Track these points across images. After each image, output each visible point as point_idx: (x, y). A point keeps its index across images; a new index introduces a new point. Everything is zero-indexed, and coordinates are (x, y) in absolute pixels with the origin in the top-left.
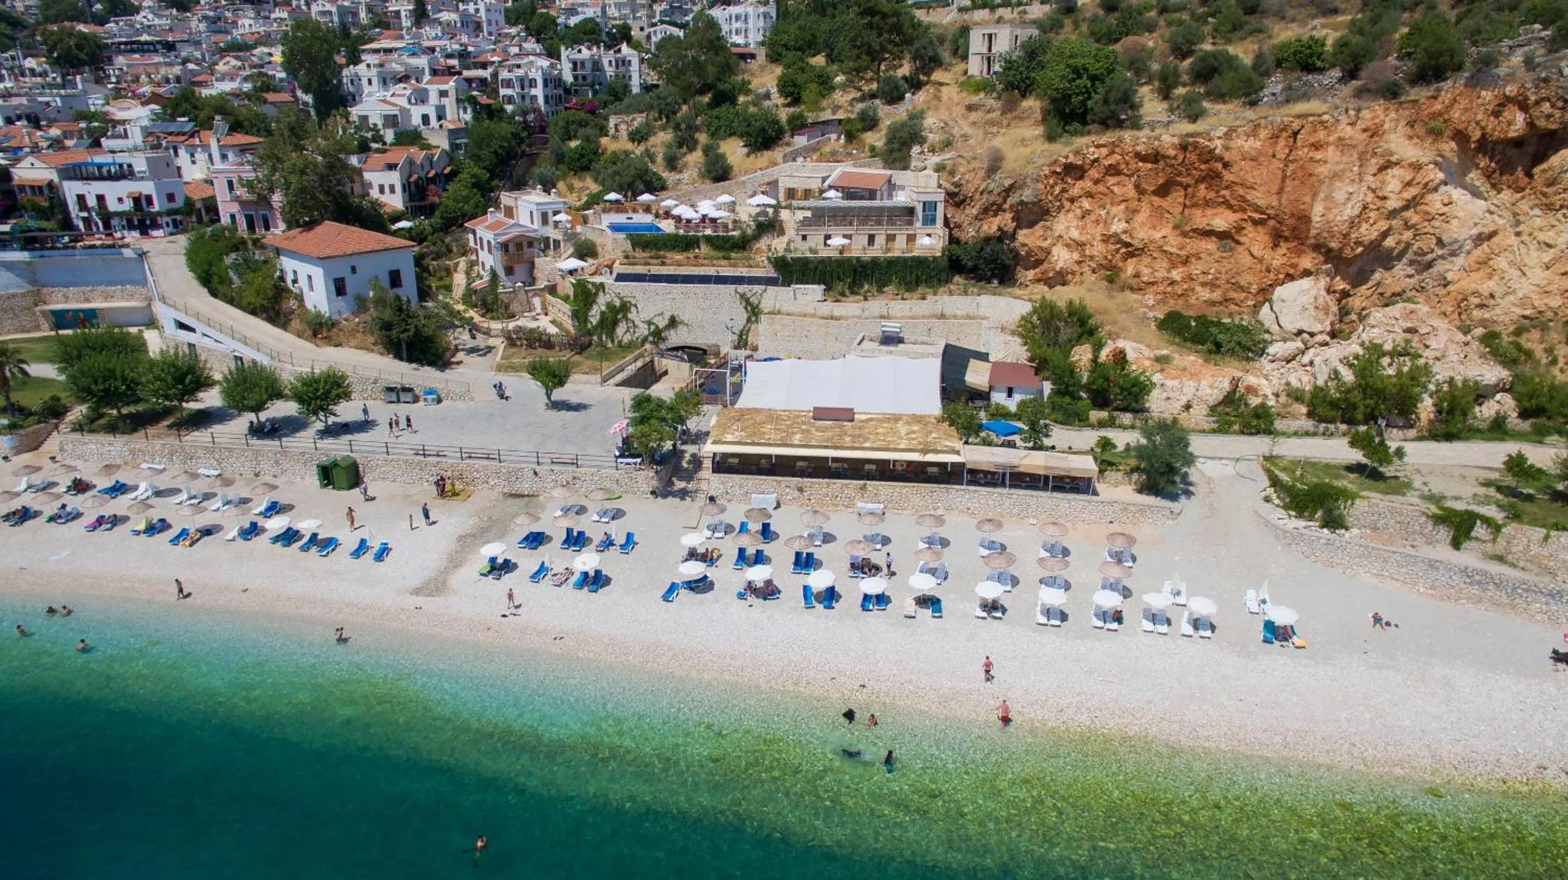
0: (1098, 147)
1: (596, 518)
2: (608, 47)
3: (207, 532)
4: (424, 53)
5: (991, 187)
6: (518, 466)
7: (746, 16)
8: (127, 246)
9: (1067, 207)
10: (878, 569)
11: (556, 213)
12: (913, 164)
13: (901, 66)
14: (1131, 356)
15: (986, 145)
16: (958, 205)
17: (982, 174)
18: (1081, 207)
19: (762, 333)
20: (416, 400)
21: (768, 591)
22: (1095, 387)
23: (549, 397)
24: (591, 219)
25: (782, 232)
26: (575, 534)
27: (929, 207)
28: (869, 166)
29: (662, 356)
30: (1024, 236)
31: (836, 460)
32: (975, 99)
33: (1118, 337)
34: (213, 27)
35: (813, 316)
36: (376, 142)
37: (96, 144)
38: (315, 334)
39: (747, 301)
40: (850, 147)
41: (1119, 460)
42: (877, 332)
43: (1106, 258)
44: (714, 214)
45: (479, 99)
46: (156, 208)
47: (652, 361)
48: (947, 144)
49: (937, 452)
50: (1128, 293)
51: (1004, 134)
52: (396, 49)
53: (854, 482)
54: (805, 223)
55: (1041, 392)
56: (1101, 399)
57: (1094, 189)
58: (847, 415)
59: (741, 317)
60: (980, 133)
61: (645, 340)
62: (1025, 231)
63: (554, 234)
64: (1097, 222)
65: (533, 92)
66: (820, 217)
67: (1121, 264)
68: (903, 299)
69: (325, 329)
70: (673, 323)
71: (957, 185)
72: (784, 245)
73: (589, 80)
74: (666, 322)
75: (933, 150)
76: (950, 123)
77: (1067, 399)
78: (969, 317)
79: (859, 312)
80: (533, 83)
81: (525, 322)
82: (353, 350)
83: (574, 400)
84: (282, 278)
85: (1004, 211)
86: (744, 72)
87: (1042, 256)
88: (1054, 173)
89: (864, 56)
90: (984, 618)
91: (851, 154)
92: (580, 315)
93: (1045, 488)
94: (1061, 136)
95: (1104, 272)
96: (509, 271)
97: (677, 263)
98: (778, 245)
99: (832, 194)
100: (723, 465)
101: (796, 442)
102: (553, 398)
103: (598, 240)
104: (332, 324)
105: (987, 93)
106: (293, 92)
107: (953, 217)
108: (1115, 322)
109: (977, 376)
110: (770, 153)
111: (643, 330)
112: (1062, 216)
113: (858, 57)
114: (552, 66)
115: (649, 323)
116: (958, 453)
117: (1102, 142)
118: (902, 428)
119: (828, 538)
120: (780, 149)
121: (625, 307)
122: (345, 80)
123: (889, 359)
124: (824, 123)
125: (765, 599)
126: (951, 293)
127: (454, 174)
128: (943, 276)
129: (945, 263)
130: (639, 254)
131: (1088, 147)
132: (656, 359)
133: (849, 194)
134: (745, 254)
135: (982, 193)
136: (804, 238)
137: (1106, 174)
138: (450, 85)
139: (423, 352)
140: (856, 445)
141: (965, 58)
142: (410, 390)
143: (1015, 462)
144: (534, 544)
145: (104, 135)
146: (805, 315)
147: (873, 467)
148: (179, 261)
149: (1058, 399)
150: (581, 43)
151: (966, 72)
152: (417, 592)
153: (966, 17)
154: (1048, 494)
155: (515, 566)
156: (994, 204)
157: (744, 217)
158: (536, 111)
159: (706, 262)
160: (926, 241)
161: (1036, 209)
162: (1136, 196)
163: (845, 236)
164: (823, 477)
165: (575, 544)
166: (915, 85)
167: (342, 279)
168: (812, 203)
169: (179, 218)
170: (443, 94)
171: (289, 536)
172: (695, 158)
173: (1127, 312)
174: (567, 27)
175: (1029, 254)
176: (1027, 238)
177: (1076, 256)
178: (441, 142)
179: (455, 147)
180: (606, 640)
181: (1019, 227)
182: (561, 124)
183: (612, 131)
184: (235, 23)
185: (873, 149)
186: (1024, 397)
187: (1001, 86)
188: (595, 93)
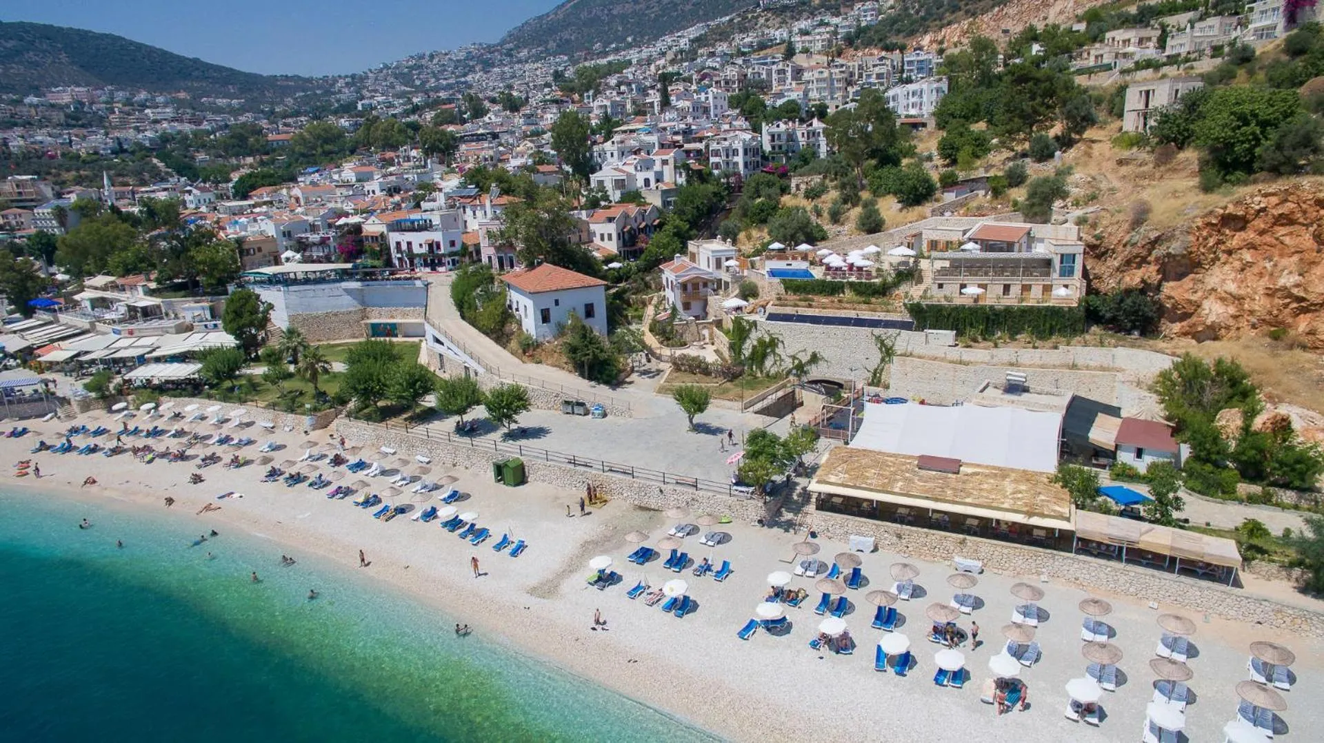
0: (1266, 195)
1: (704, 540)
2: (802, 121)
3: (401, 510)
4: (658, 131)
5: (1135, 240)
6: (648, 483)
7: (921, 92)
8: (420, 278)
9: (1223, 260)
10: (961, 636)
11: (727, 259)
12: (1054, 217)
13: (1052, 126)
14: (1297, 425)
15: (1133, 198)
16: (1099, 257)
17: (1126, 226)
18: (1241, 260)
19: (894, 371)
20: (586, 414)
21: (842, 645)
22: (1244, 458)
23: (691, 421)
24: (758, 264)
25: (920, 280)
26: (679, 555)
27: (1067, 259)
28: (1010, 220)
29: (803, 387)
30: (1169, 288)
31: (934, 511)
32: (1126, 154)
33: (1281, 401)
34: (528, 121)
35: (943, 360)
36: (605, 201)
37: (418, 206)
38: (524, 352)
39: (882, 343)
40: (995, 204)
41: (1273, 548)
42: (1002, 380)
43: (1270, 313)
44: (859, 262)
45: (692, 166)
46: (442, 251)
47: (793, 392)
48: (1093, 198)
49: (1043, 515)
50: (1298, 352)
51: (1154, 187)
52: (638, 130)
53: (954, 535)
54: (943, 272)
55: (1177, 456)
56: (1252, 471)
57: (1258, 240)
58: (953, 466)
59: (876, 356)
60: (1130, 187)
61: (789, 372)
62: (1172, 284)
63: (726, 277)
64: (1261, 275)
65: (736, 159)
66: (957, 267)
67: (1290, 320)
68: (1034, 347)
69: (531, 348)
70: (814, 359)
71: (1098, 237)
72: (921, 293)
73: (784, 149)
74: (808, 357)
75: (1077, 204)
76: (1098, 177)
77: (1209, 467)
78: (1103, 369)
79: (987, 359)
80: (735, 152)
81: (692, 352)
82: (550, 368)
83: (715, 424)
84: (510, 307)
85: (1149, 263)
86: (913, 138)
87: (1191, 309)
88: (1209, 224)
89: (1016, 119)
90: (1077, 721)
91: (996, 208)
92: (735, 348)
93: (1171, 569)
94: (1219, 186)
95: (1265, 328)
96: (687, 306)
97: (822, 306)
98: (915, 292)
99: (970, 246)
100: (827, 504)
101: (897, 490)
102: (695, 421)
103: (760, 284)
104: (538, 345)
105: (1139, 147)
106: (560, 164)
107: (1093, 268)
108: (1279, 384)
109: (1102, 432)
110: (920, 208)
111: (789, 363)
112: (1216, 269)
113: (1011, 120)
114: (753, 139)
115: (794, 358)
116: (1068, 520)
117: (1271, 190)
118: (1009, 486)
119: (918, 592)
120: (929, 204)
121: (773, 343)
122: (595, 154)
123: (1009, 410)
124: (973, 180)
125: (838, 652)
126: (1086, 344)
127: (661, 226)
128: (1080, 326)
129: (1082, 313)
130: (792, 297)
131: (1252, 196)
132: (797, 390)
133: (987, 246)
134: (885, 299)
135: (1125, 246)
136: (941, 286)
137: (1274, 224)
138: (670, 155)
139: (600, 373)
140: (957, 500)
141: (1120, 116)
142: (582, 404)
143: (1134, 536)
144: (642, 560)
145: (423, 199)
146: (935, 359)
147: (976, 522)
148: (447, 291)
149: (1197, 466)
150: (779, 119)
151: (1121, 129)
152: (533, 591)
153: (1128, 78)
154: (1174, 576)
155: (620, 579)
156: (1137, 256)
157: (886, 266)
158: (737, 174)
159: (848, 306)
160: (1062, 292)
161: (1184, 261)
162: (1315, 246)
163: (980, 286)
164: (923, 527)
165: (675, 565)
166: (1065, 142)
167: (548, 310)
168: (950, 254)
169: (456, 258)
170: (665, 162)
171: (454, 524)
172: (856, 212)
173: (1297, 372)
174: (774, 108)
175: (1175, 307)
176: (1173, 291)
177: (1232, 310)
178: (655, 200)
179: (666, 204)
180: (673, 672)
181: (1165, 278)
182: (753, 184)
183: (793, 190)
184: (542, 117)
185: (1015, 203)
186: (1155, 459)
187: (1156, 140)
188: (789, 158)
